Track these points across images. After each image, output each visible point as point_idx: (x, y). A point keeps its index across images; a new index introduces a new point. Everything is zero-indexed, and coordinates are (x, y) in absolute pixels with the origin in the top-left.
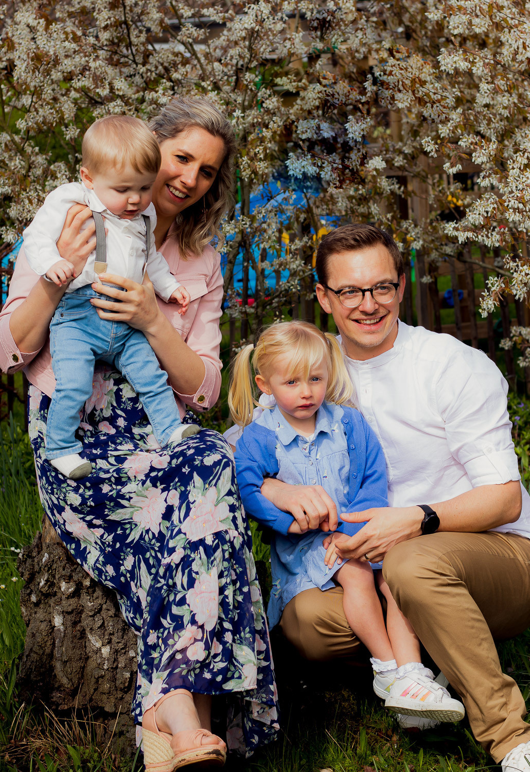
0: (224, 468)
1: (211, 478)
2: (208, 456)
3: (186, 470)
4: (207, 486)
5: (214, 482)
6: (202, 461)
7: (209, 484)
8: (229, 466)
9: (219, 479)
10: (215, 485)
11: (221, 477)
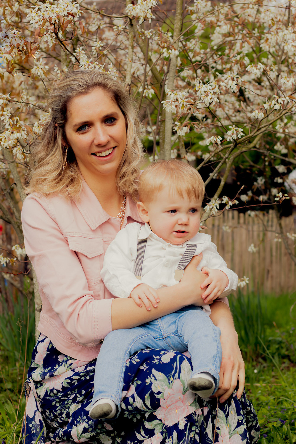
0: (181, 363)
1: (173, 372)
2: (164, 354)
3: (144, 367)
4: (171, 379)
5: (177, 375)
6: (160, 360)
7: (173, 378)
8: (184, 359)
9: (180, 372)
10: (179, 377)
11: (182, 370)
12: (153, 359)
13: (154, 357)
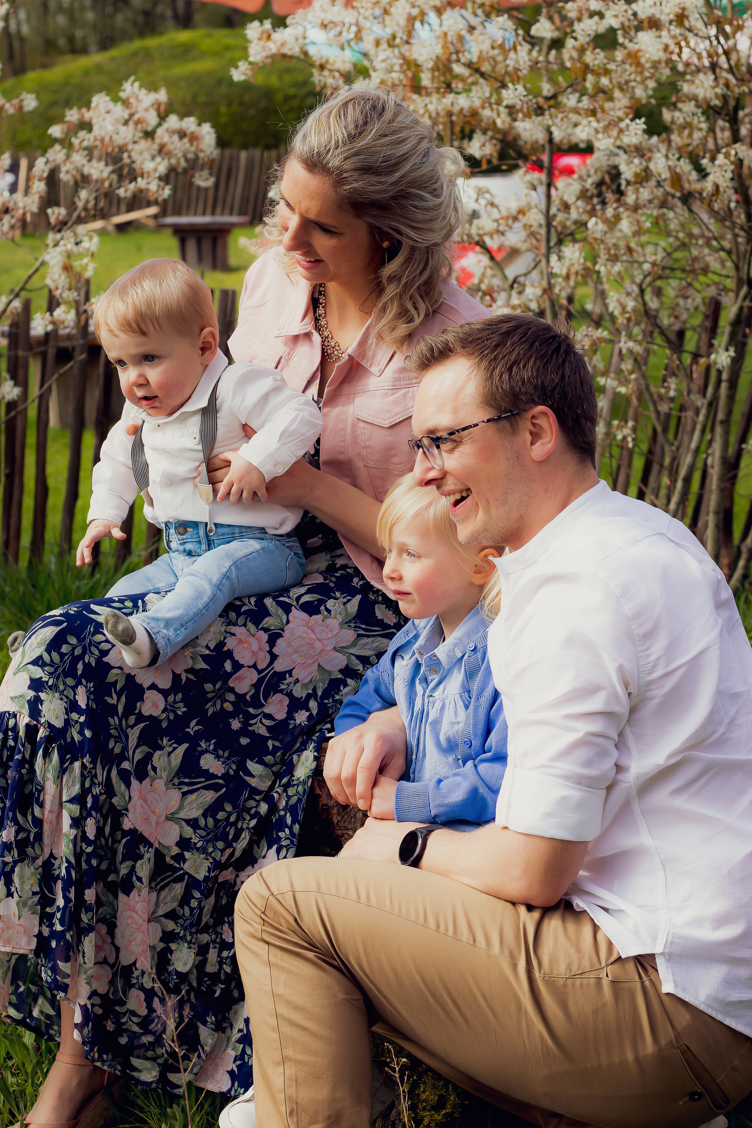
12: (208, 740)
13: (213, 741)
